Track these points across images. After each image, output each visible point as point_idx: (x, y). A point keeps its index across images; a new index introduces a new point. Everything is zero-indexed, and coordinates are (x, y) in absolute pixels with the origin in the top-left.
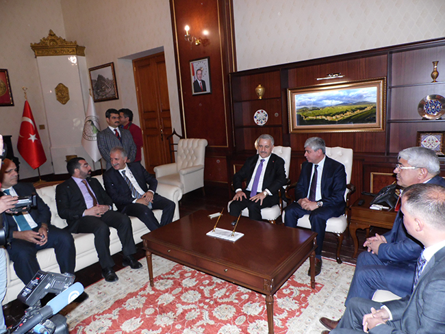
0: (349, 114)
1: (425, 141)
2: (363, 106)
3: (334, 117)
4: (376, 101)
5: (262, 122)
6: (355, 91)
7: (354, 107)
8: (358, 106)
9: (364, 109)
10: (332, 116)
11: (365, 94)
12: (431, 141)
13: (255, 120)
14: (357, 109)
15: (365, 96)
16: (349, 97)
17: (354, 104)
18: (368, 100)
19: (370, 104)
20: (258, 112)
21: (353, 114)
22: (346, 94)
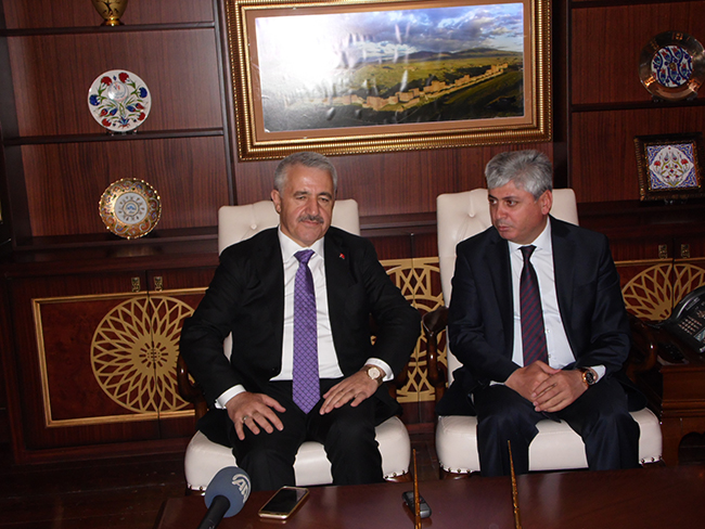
0: (437, 89)
1: (657, 164)
2: (478, 63)
3: (392, 101)
4: (521, 49)
5: (124, 122)
6: (454, 15)
7: (452, 66)
8: (465, 63)
9: (482, 71)
10: (385, 96)
11: (486, 25)
12: (671, 163)
13: (95, 111)
14: (462, 72)
15: (484, 31)
16: (437, 34)
17: (455, 56)
18: (494, 43)
19: (500, 55)
20: (107, 81)
21: (451, 88)
22: (427, 23)
